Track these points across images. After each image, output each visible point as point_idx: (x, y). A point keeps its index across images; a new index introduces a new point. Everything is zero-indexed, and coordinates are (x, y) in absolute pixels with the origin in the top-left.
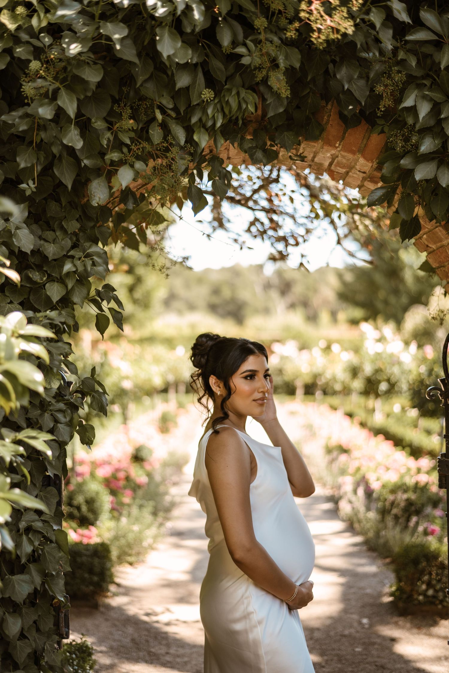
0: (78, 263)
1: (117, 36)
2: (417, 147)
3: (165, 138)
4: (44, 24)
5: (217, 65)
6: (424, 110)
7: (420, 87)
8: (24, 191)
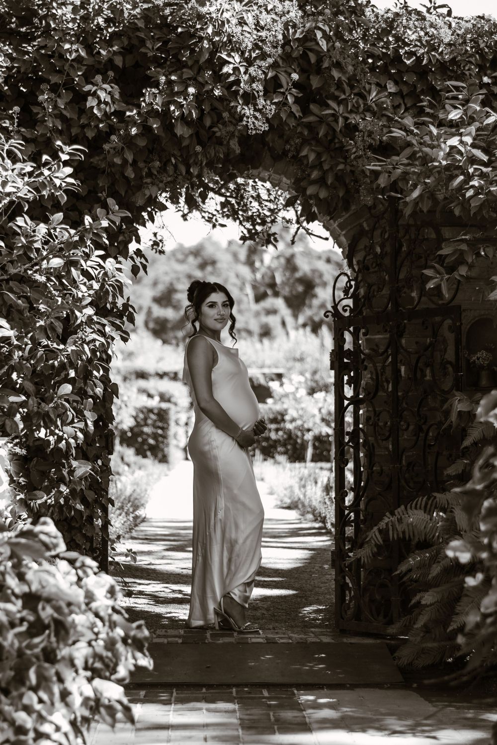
0: (126, 235)
1: (155, 126)
2: (309, 175)
3: (175, 172)
4: (113, 110)
5: (203, 132)
6: (312, 157)
7: (310, 144)
8: (101, 197)
